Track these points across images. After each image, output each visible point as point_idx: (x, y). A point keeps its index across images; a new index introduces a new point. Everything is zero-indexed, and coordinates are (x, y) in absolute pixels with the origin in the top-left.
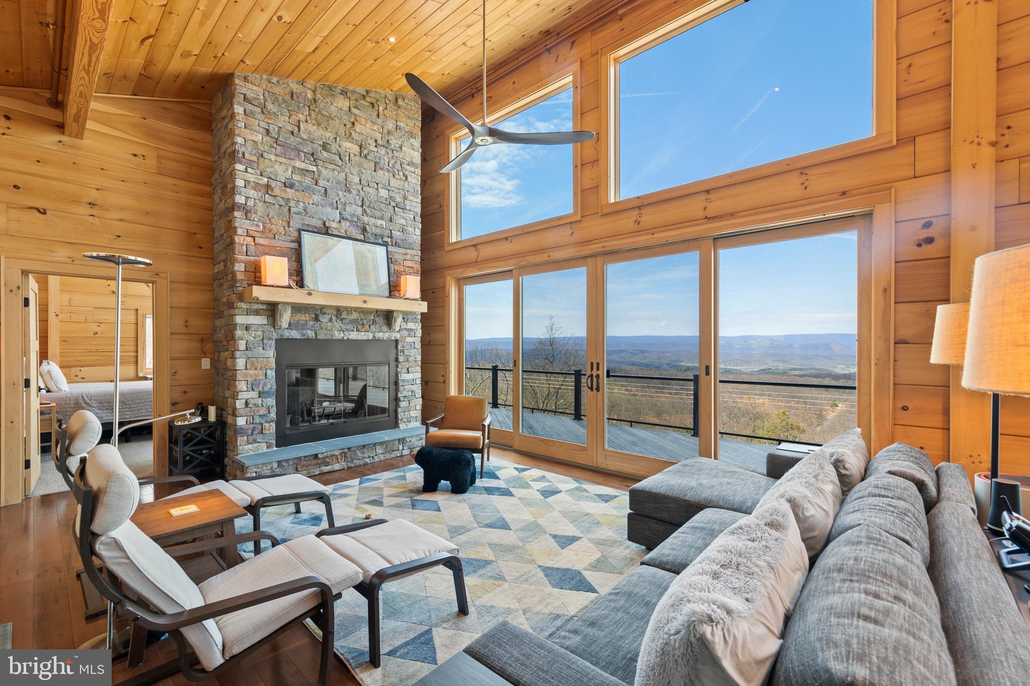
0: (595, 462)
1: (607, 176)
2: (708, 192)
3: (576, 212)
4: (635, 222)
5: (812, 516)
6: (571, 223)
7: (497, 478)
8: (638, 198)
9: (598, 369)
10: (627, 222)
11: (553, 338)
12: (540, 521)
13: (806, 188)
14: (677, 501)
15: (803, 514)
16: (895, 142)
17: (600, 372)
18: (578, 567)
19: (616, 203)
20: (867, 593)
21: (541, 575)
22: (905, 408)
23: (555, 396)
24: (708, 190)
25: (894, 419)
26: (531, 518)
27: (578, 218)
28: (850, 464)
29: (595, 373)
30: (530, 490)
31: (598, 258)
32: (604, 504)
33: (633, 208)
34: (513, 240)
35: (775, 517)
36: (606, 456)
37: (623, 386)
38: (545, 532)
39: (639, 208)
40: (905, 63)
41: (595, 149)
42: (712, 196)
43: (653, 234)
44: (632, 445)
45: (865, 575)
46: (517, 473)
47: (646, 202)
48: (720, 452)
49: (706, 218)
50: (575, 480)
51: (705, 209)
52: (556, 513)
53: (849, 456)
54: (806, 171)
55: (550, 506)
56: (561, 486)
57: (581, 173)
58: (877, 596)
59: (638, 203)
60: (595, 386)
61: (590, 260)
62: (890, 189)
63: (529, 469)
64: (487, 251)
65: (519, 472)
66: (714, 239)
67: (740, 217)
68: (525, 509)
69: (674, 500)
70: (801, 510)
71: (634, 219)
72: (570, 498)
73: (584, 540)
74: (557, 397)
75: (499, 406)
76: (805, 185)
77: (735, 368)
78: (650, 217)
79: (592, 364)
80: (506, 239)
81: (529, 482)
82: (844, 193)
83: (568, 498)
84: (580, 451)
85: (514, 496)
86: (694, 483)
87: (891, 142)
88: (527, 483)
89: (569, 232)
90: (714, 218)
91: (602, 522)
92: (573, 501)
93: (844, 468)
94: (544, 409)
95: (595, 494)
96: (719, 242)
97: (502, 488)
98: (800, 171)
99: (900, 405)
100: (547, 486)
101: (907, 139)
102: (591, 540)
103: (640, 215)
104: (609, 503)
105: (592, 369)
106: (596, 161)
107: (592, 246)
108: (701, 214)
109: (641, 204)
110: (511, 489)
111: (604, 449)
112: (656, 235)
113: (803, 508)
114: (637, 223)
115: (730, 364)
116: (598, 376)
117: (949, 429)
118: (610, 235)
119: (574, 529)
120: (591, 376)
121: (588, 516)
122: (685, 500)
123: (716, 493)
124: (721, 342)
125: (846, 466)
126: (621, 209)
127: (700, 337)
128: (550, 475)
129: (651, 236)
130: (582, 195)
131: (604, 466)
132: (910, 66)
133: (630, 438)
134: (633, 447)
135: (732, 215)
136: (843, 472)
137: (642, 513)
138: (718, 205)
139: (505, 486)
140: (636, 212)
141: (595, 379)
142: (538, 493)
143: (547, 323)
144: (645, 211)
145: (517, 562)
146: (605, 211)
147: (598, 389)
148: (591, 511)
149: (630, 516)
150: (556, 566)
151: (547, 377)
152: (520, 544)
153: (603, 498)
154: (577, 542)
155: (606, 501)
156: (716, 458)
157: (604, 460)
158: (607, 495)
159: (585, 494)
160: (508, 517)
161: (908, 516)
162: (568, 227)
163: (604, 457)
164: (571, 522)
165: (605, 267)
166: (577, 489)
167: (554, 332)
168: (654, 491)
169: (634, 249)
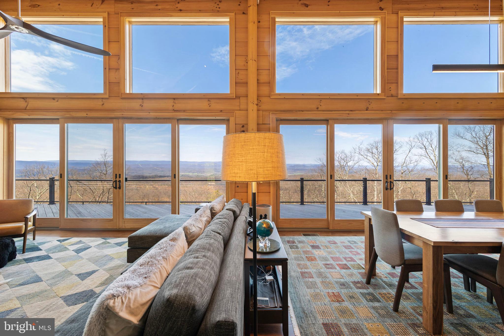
0: (118, 225)
1: (124, 79)
2: (174, 99)
3: (105, 93)
4: (140, 105)
5: (193, 232)
6: (103, 98)
7: (41, 250)
8: (141, 94)
9: (120, 177)
10: (135, 104)
11: (106, 161)
12: (69, 269)
13: (210, 106)
14: (152, 237)
15: (189, 231)
16: (235, 97)
17: (121, 179)
18: (92, 287)
19: (130, 94)
20: (194, 258)
21: (62, 302)
22: (238, 187)
23: (107, 193)
24: (175, 98)
25: (235, 191)
26: (63, 269)
27: (107, 96)
28: (216, 208)
29: (118, 179)
30: (67, 252)
31: (120, 120)
32: (119, 247)
33: (139, 98)
34: (59, 100)
35: (175, 236)
36: (124, 222)
37: (151, 185)
38: (72, 274)
39: (142, 99)
40: (237, 71)
41: (118, 63)
42: (176, 101)
43: (149, 113)
44: (144, 213)
45: (197, 251)
46: (59, 243)
47: (146, 97)
48: (180, 211)
49: (174, 110)
50: (103, 239)
51: (173, 106)
52: (84, 261)
53: (216, 206)
54: (210, 100)
55: (81, 258)
56: (91, 244)
57: (109, 74)
58: (197, 258)
59: (142, 96)
60: (118, 186)
61: (114, 120)
62: (234, 112)
63: (70, 239)
64: (33, 104)
65: (61, 242)
66: (178, 120)
67: (187, 112)
68: (60, 264)
69: (151, 237)
70: (189, 230)
71: (140, 104)
72: (96, 249)
73: (101, 270)
74: (109, 193)
75: (55, 203)
76: (210, 105)
77: (202, 174)
78: (148, 104)
79: (116, 175)
80: (54, 99)
81: (67, 247)
82: (221, 111)
83: (95, 250)
84: (109, 222)
85: (52, 258)
86: (162, 227)
87: (234, 97)
88: (66, 248)
89: (102, 103)
90: (177, 111)
91: (115, 257)
92: (99, 251)
93: (214, 210)
94: (100, 200)
95: (114, 244)
96: (179, 121)
97: (42, 256)
98: (208, 99)
99: (236, 186)
100: (81, 246)
101: (238, 97)
102: (105, 270)
103: (143, 103)
104: (122, 246)
105: (116, 177)
106: (117, 69)
107: (115, 113)
108: (171, 108)
109: (143, 97)
110: (50, 255)
111: (123, 219)
112: (151, 114)
113: (190, 229)
114: (141, 106)
115: (199, 173)
116: (120, 181)
117: (247, 192)
118: (126, 109)
119: (95, 266)
120: (116, 181)
121: (107, 256)
122: (156, 236)
123: (171, 229)
124: (180, 164)
125: (215, 209)
126: (132, 97)
127: (172, 161)
128: (84, 239)
129: (148, 113)
130: (109, 85)
131: (123, 227)
132: (238, 73)
133: (144, 210)
134: (145, 214)
135: (184, 111)
136: (214, 212)
137: (135, 247)
138: (179, 105)
139: (46, 254)
140: (141, 101)
141: (118, 183)
142: (73, 252)
143: (103, 152)
144: (145, 101)
145: (42, 301)
146: (123, 96)
147: (120, 188)
148: (109, 253)
149: (128, 250)
150: (75, 293)
151: (102, 183)
152: (49, 288)
153: (119, 245)
154: (95, 274)
155: (120, 246)
156: (178, 214)
157: (123, 224)
158: (122, 242)
159: (108, 245)
160: (40, 274)
161: (225, 224)
162: (100, 100)
163: (123, 222)
164: (94, 263)
165: (124, 125)
166: (103, 243)
167: (107, 158)
168: (141, 235)
169: (140, 118)
